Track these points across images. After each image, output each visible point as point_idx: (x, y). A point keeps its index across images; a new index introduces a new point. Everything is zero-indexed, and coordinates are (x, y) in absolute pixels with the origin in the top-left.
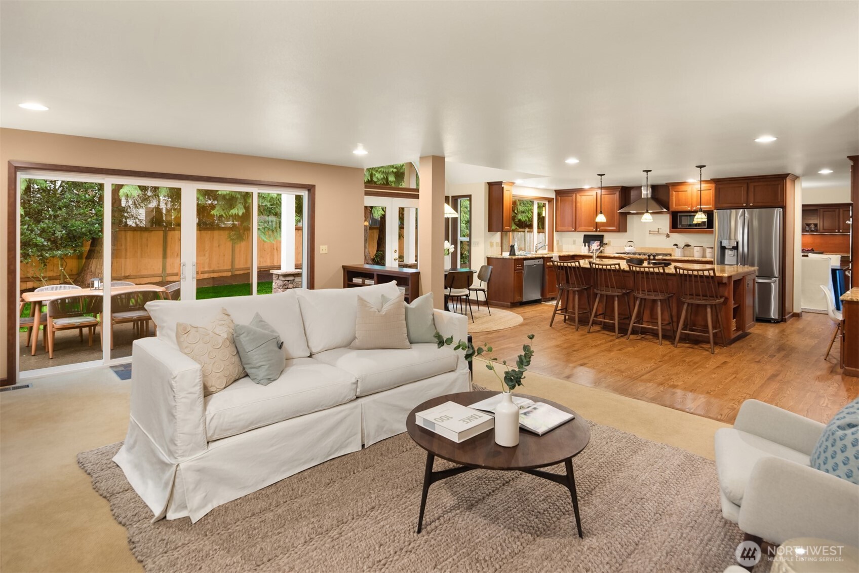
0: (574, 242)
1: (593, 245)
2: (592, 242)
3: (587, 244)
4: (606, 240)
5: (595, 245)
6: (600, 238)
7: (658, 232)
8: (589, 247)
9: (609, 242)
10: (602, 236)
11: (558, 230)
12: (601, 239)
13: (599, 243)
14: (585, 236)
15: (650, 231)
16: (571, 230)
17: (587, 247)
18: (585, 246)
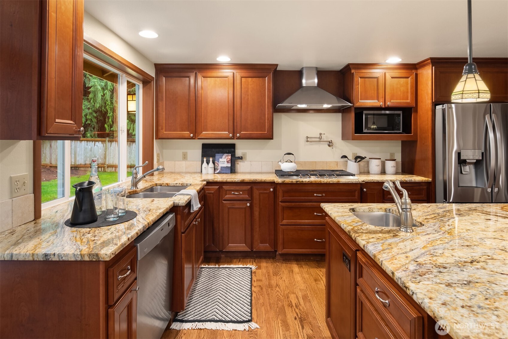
0: (185, 157)
1: (220, 160)
2: (217, 156)
3: (211, 159)
4: (239, 152)
5: (224, 161)
6: (230, 149)
7: (320, 139)
8: (214, 163)
9: (245, 154)
10: (233, 146)
11: (160, 136)
12: (233, 150)
13: (230, 157)
14: (204, 146)
15: (307, 138)
16: (187, 136)
17: (211, 164)
18: (208, 163)
